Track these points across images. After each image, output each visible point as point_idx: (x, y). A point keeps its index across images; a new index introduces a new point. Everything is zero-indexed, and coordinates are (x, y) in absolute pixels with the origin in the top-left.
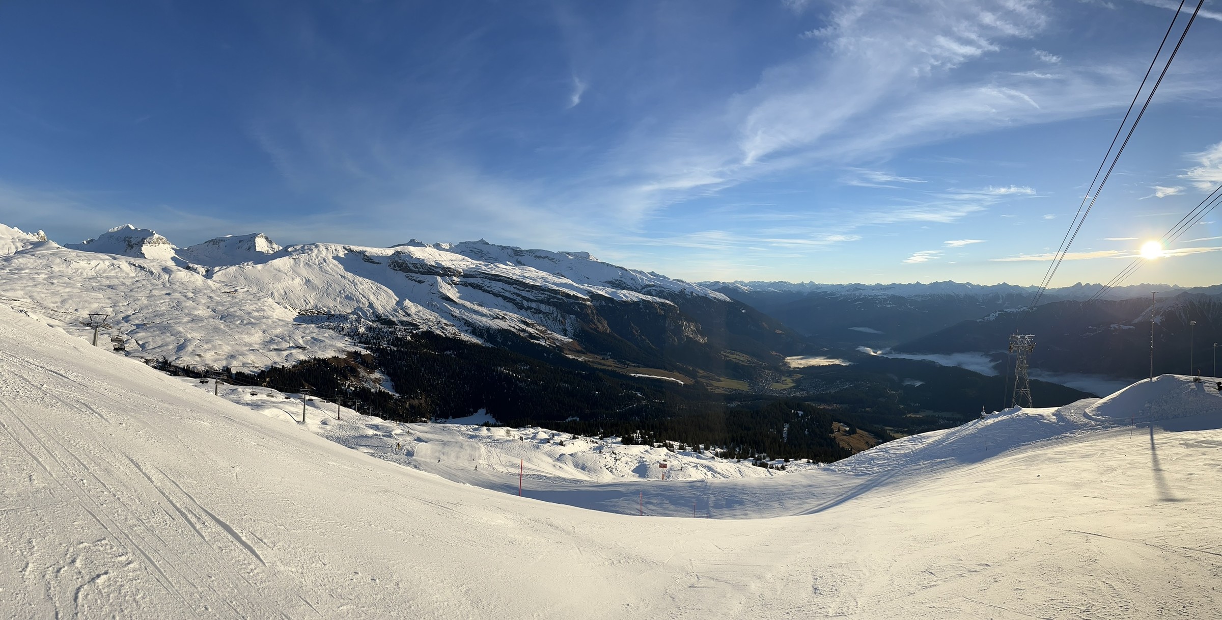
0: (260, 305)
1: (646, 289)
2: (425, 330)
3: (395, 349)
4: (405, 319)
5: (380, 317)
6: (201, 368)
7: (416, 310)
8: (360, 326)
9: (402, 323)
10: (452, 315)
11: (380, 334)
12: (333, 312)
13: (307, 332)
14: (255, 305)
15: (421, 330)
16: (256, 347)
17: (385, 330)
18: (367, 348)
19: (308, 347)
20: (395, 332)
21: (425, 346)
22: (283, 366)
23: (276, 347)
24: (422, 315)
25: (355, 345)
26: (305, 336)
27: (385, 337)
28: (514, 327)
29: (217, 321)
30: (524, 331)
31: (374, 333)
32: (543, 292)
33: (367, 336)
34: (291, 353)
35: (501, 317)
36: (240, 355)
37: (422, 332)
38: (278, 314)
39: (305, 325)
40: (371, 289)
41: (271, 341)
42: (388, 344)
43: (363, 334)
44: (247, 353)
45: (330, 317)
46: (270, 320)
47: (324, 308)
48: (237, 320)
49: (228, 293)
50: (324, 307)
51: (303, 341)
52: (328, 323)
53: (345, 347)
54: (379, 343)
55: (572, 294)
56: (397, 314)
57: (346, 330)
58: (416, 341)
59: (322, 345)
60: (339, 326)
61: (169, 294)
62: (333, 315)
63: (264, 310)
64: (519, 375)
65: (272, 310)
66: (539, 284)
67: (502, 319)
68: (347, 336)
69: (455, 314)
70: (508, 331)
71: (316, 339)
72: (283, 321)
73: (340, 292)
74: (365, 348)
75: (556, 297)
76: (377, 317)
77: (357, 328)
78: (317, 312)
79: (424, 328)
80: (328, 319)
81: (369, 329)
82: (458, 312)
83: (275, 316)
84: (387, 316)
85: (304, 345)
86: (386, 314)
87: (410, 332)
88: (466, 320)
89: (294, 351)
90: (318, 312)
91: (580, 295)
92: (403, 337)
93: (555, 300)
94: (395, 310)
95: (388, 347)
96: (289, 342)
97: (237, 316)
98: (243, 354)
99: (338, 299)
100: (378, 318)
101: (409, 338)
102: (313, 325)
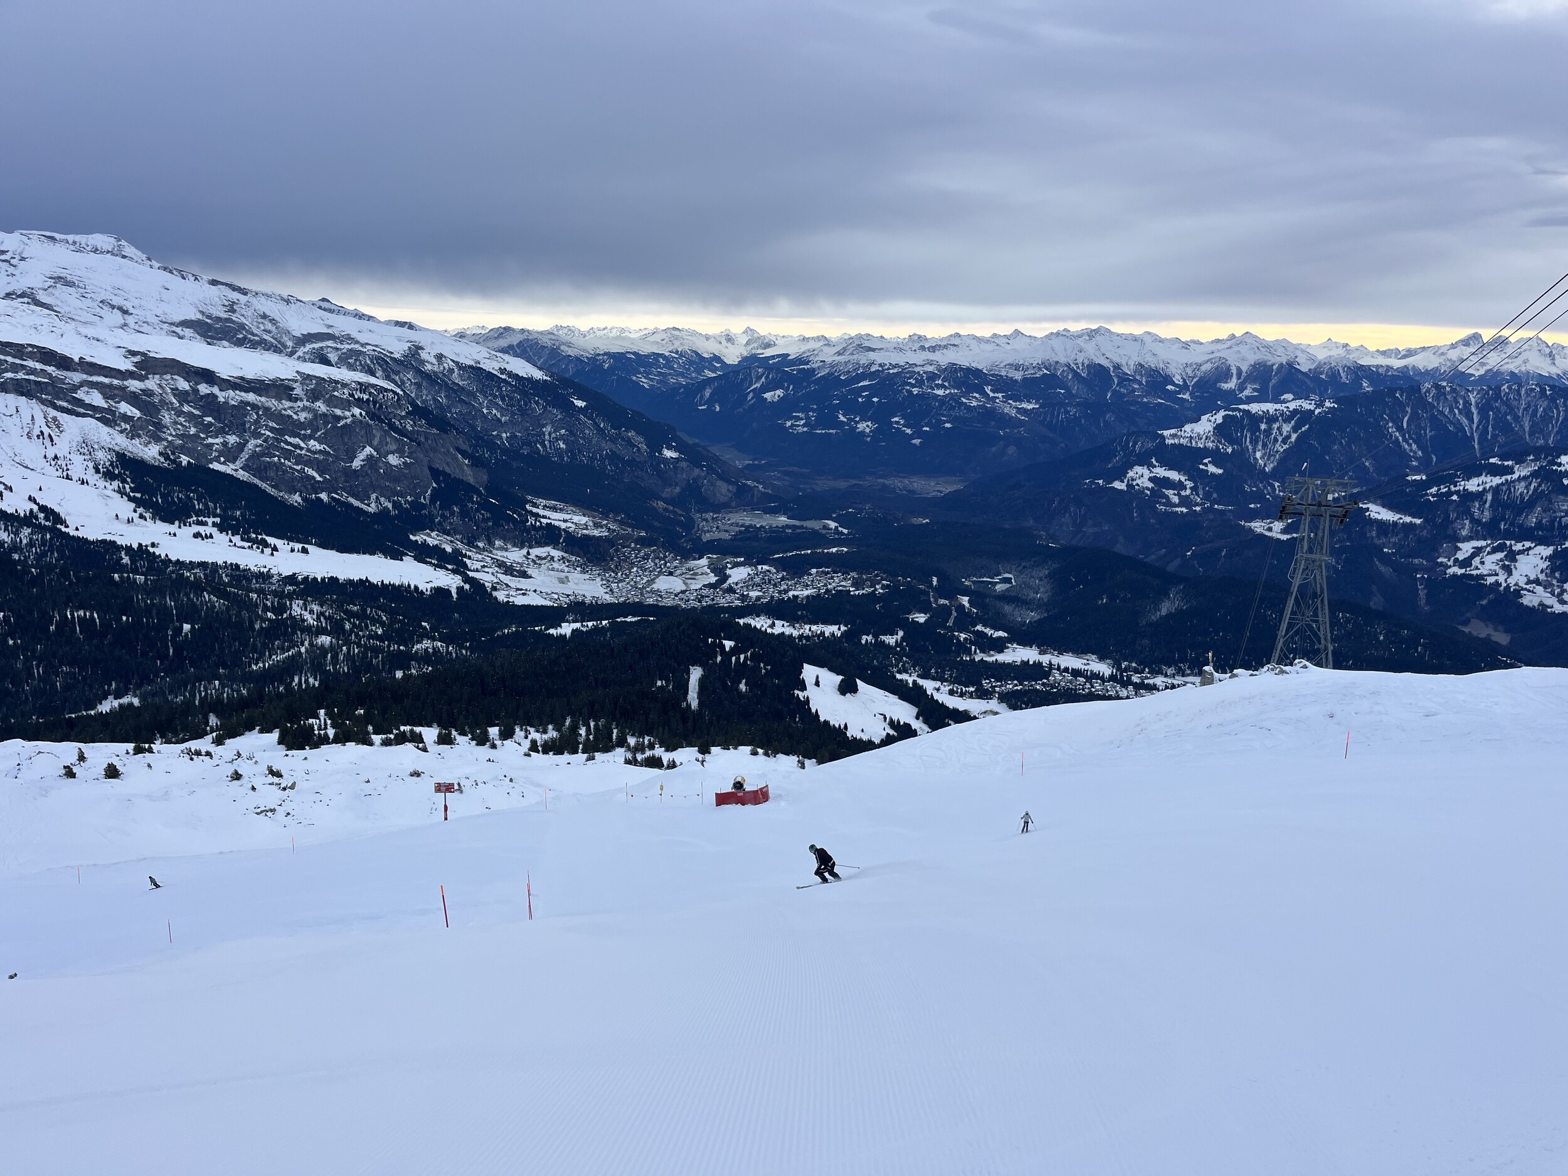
1: (309, 347)
55: (75, 357)
91: (102, 360)
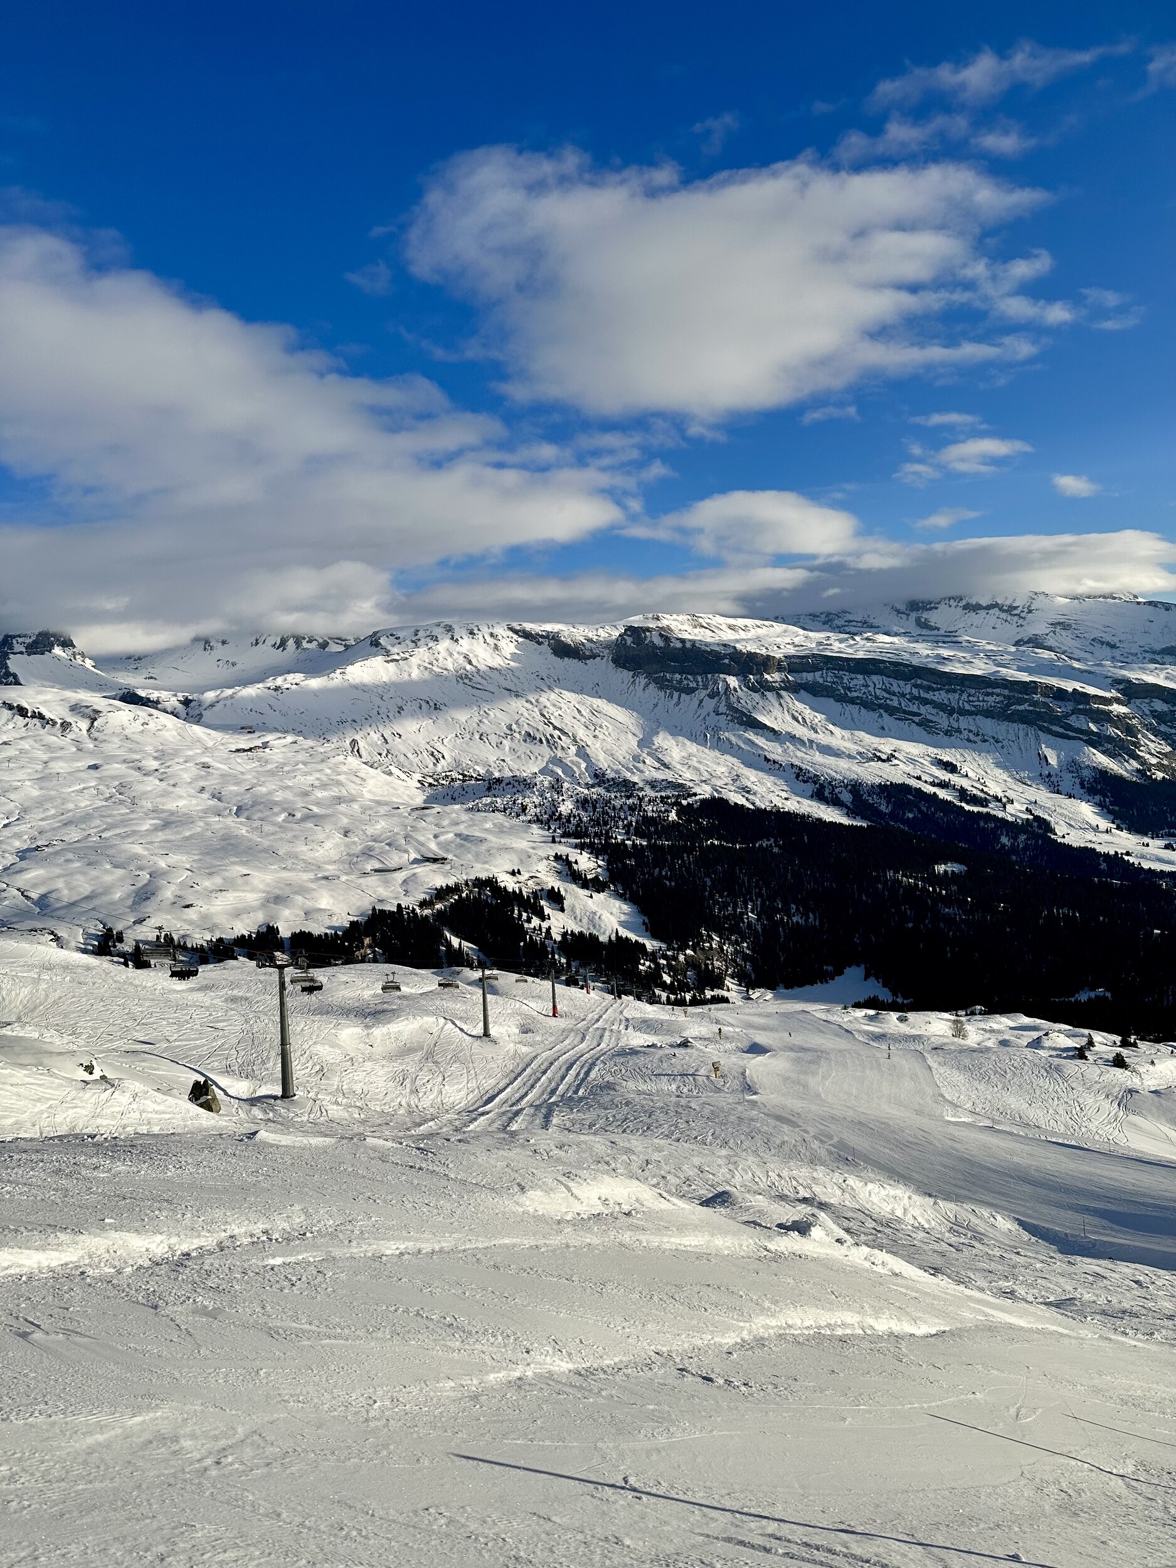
0: (328, 771)
2: (708, 796)
3: (645, 843)
4: (659, 775)
5: (604, 775)
6: (200, 938)
7: (683, 754)
8: (561, 798)
9: (653, 784)
10: (767, 760)
11: (607, 813)
12: (497, 775)
13: (446, 823)
14: (318, 775)
15: (698, 797)
16: (331, 869)
17: (617, 803)
18: (581, 847)
19: (450, 857)
20: (641, 806)
21: (710, 833)
22: (399, 906)
23: (378, 866)
24: (696, 765)
25: (554, 841)
26: (443, 833)
27: (619, 818)
28: (919, 778)
29: (231, 821)
30: (943, 785)
31: (594, 811)
32: (990, 690)
33: (580, 819)
34: (414, 874)
35: (884, 757)
36: (297, 893)
37: (703, 801)
38: (374, 790)
39: (438, 808)
40: (578, 717)
41: (367, 853)
42: (627, 833)
43: (570, 816)
44: (313, 886)
45: (493, 785)
46: (355, 806)
47: (477, 768)
48: (277, 814)
49: (245, 751)
50: (477, 763)
51: (438, 844)
52: (489, 800)
53: (533, 848)
54: (607, 832)
55: (1070, 690)
56: (640, 765)
57: (532, 811)
58: (689, 821)
59: (483, 847)
60: (514, 803)
61: (95, 767)
62: (499, 781)
63: (339, 783)
64: (941, 889)
65: (358, 781)
66: (979, 673)
67: (888, 760)
68: (534, 822)
69: (771, 756)
70: (904, 788)
71: (467, 838)
72: (386, 804)
73: (510, 728)
74: (576, 846)
75: (1026, 700)
76: (596, 776)
77: (554, 805)
78: (461, 777)
79: (704, 792)
80: (489, 789)
81: (583, 803)
82: (780, 750)
83: (368, 796)
84: (617, 772)
85: (442, 854)
86: (615, 767)
87: (673, 804)
88: (801, 769)
89: (420, 870)
90: (464, 776)
91: (1091, 690)
92: (659, 816)
93: (1025, 707)
94: (636, 758)
95: (628, 839)
96: (406, 851)
97: (276, 803)
98: (302, 890)
99: (507, 743)
100: (599, 778)
101: (673, 816)
102: (457, 807)
